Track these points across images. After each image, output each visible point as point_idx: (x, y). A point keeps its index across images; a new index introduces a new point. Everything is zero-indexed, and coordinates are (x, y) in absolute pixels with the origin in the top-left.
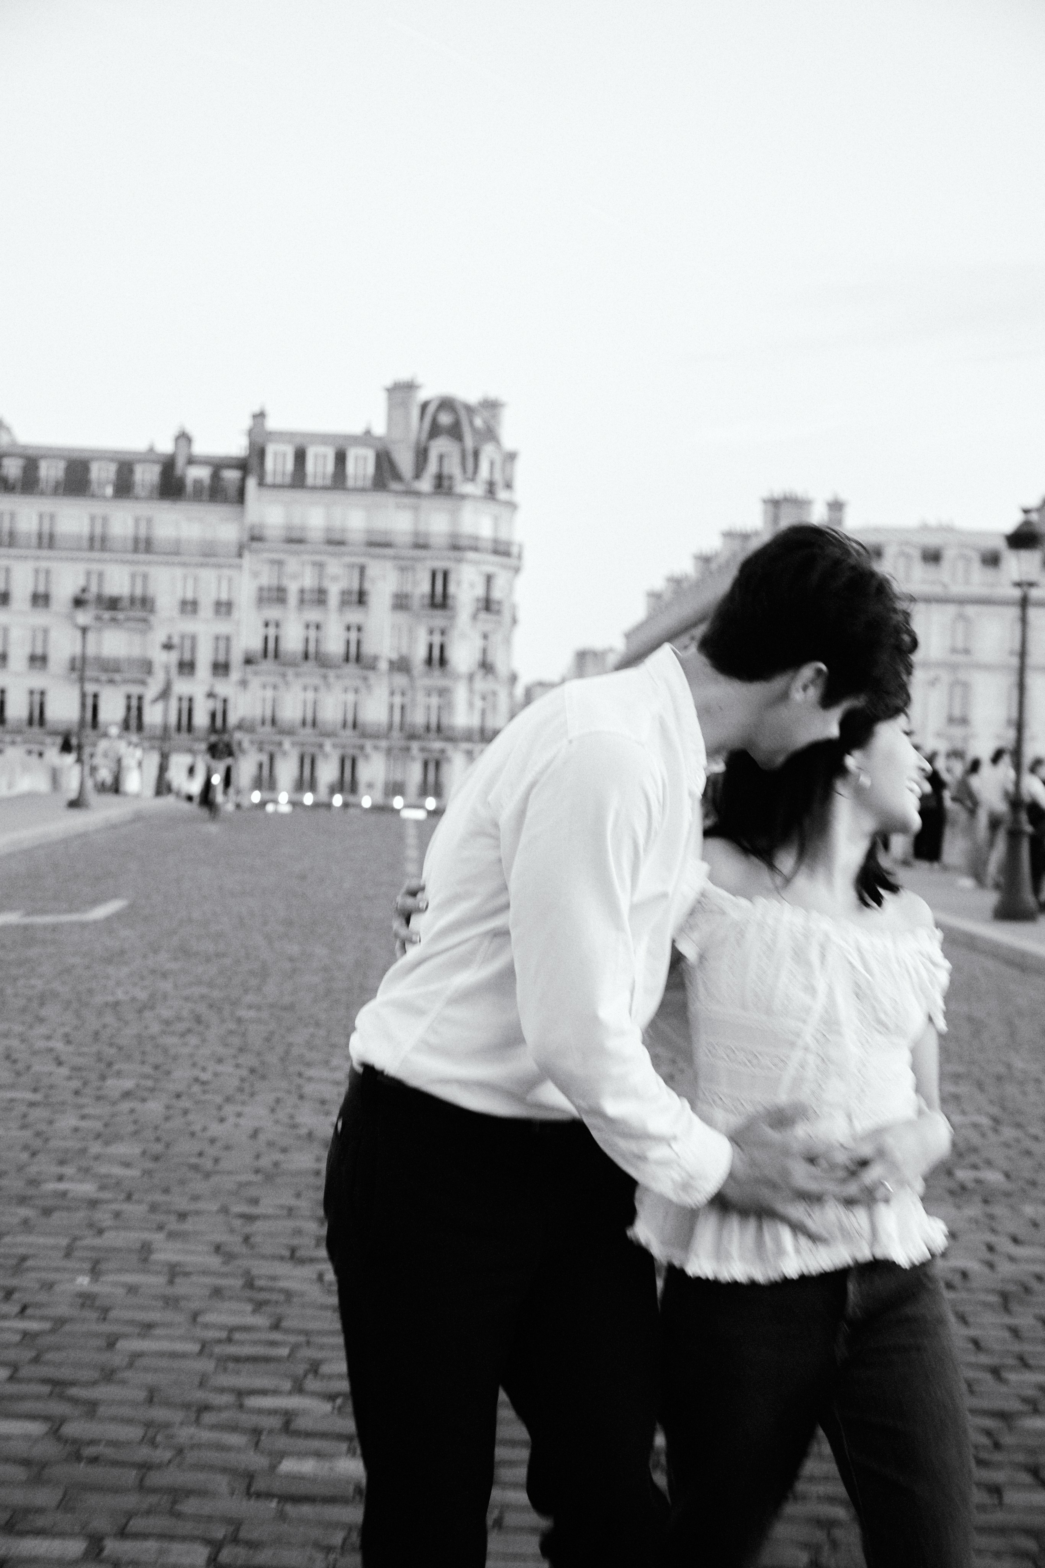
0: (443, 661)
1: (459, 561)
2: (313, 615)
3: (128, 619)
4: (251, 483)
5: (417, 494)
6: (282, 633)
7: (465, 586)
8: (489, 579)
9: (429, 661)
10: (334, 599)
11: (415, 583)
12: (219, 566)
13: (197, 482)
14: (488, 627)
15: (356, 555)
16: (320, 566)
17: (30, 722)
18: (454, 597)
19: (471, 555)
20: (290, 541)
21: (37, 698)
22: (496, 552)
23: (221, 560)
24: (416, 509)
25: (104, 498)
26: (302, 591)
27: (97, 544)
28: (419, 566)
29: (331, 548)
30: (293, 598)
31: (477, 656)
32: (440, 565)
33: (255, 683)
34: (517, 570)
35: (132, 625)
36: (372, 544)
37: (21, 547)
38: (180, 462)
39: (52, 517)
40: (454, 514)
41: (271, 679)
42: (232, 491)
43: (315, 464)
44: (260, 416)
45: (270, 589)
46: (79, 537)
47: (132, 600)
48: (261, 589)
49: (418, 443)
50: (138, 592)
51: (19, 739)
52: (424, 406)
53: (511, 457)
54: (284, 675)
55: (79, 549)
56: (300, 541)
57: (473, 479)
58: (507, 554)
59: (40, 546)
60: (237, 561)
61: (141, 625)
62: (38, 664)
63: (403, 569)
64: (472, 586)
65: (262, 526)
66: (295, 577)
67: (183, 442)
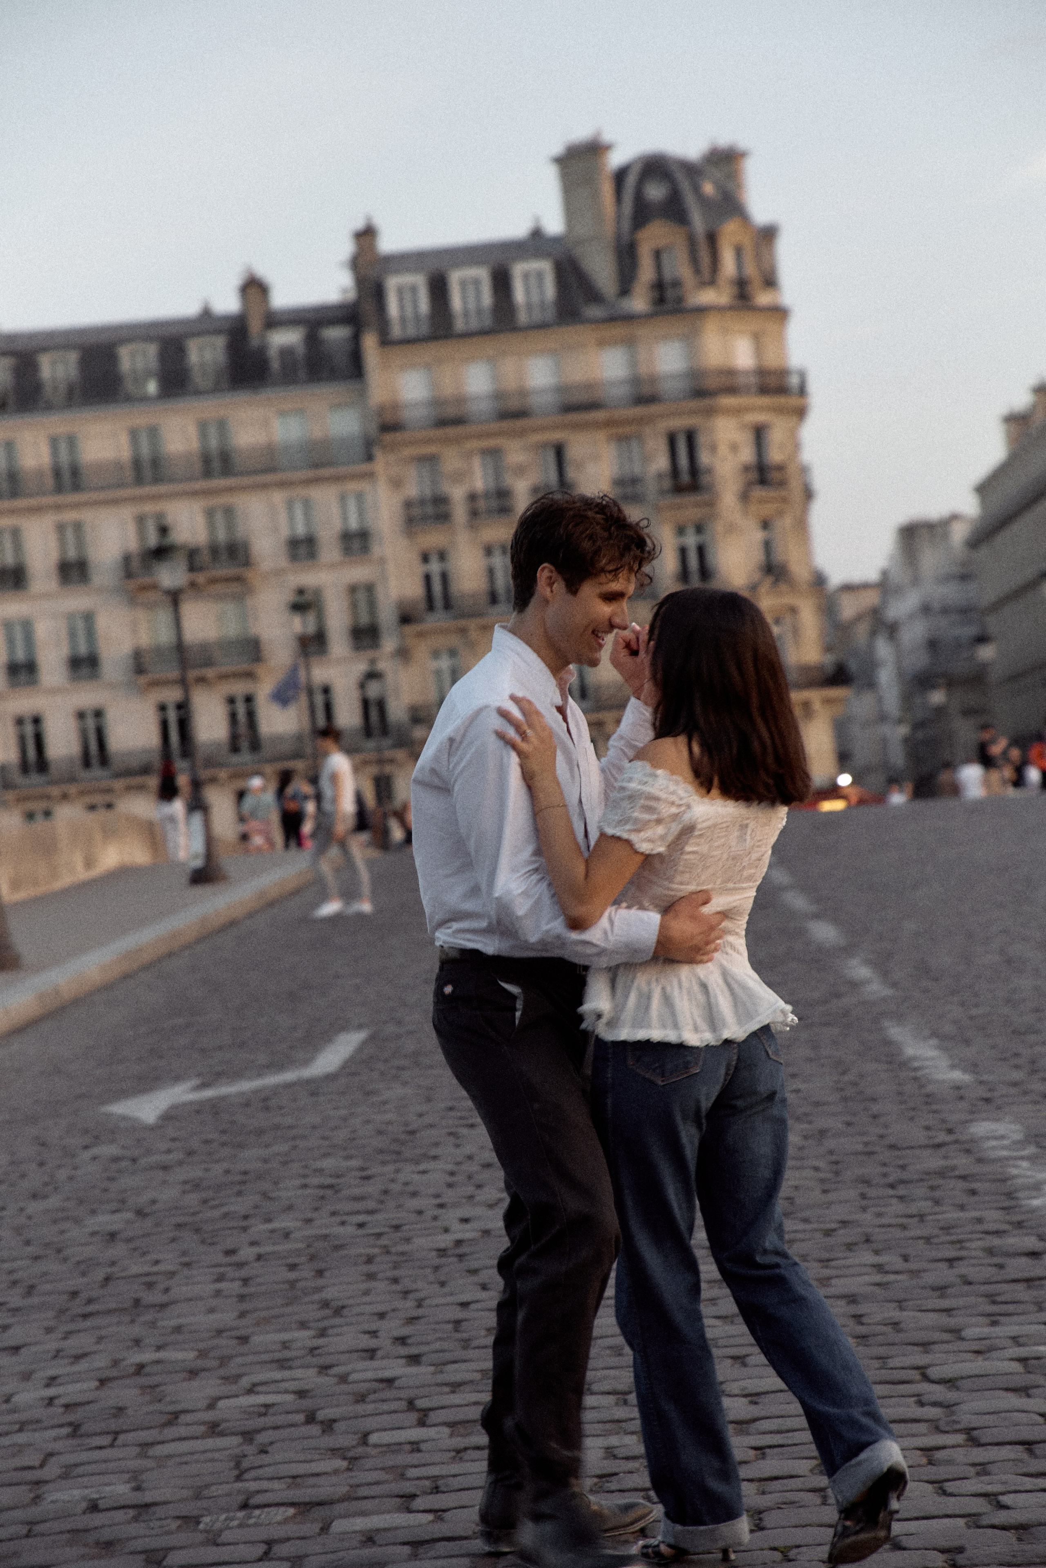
0: (705, 573)
1: (710, 412)
3: (213, 581)
4: (370, 342)
5: (629, 318)
6: (451, 567)
7: (724, 449)
8: (759, 433)
9: (683, 573)
11: (646, 459)
12: (337, 479)
13: (286, 352)
14: (768, 509)
15: (543, 429)
16: (494, 454)
17: (86, 762)
18: (709, 471)
19: (727, 401)
20: (442, 423)
21: (91, 723)
22: (764, 390)
23: (342, 470)
24: (630, 343)
25: (145, 399)
26: (472, 497)
27: (148, 473)
28: (647, 430)
29: (506, 425)
30: (460, 512)
31: (758, 556)
32: (679, 423)
33: (421, 650)
34: (800, 413)
35: (219, 588)
36: (568, 408)
37: (30, 495)
38: (255, 325)
39: (72, 441)
40: (691, 339)
41: (441, 641)
42: (341, 359)
43: (464, 298)
44: (366, 234)
45: (422, 502)
46: (118, 465)
47: (214, 550)
48: (408, 504)
49: (618, 237)
50: (222, 536)
51: (72, 789)
52: (620, 175)
53: (768, 234)
54: (463, 631)
55: (121, 485)
56: (458, 421)
57: (712, 282)
58: (782, 390)
59: (59, 488)
60: (364, 467)
61: (235, 588)
62: (85, 671)
63: (622, 440)
64: (734, 448)
65: (396, 406)
66: (457, 478)
67: (254, 293)
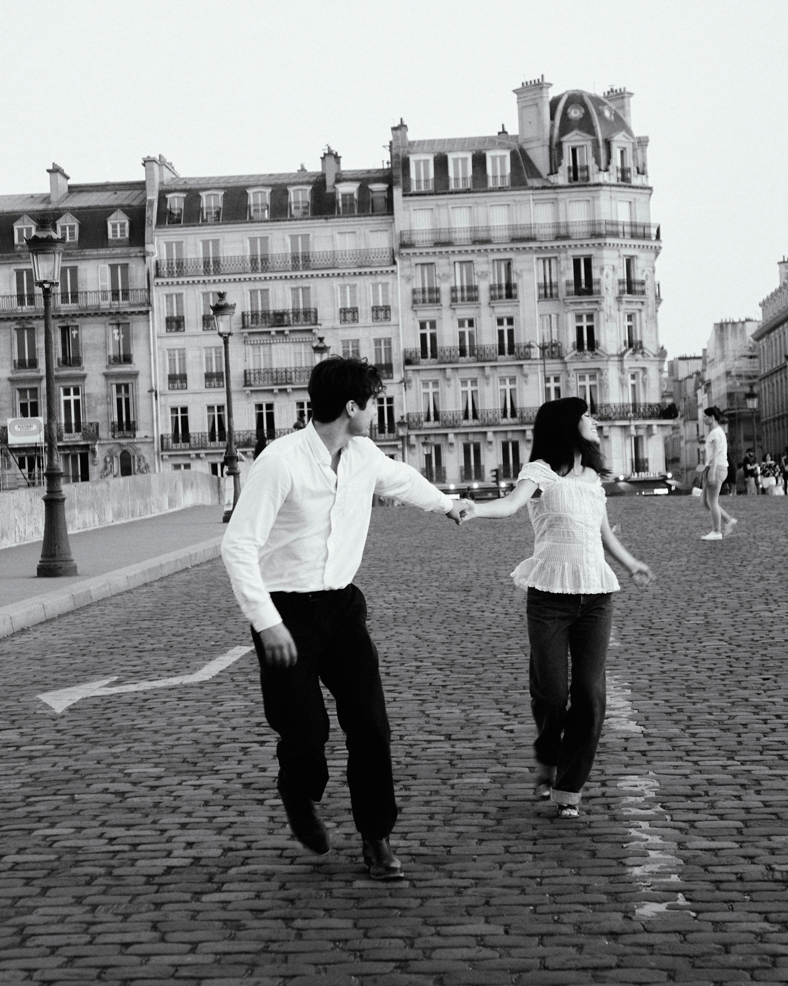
0: (593, 345)
1: (600, 247)
2: (465, 312)
3: (293, 333)
4: (397, 193)
5: (554, 188)
6: (437, 331)
7: (607, 270)
8: (629, 262)
9: (579, 345)
10: (484, 295)
11: (560, 273)
12: (374, 275)
13: (347, 198)
14: (632, 308)
15: (501, 251)
16: (468, 264)
17: (212, 437)
18: (597, 282)
19: (609, 240)
20: (438, 244)
21: (216, 413)
22: (633, 236)
23: (377, 269)
24: (554, 202)
25: (261, 221)
26: (454, 290)
27: (259, 265)
28: (562, 256)
29: (477, 247)
30: (445, 298)
31: (624, 336)
32: (581, 252)
34: (657, 251)
35: (298, 337)
36: (515, 239)
37: (189, 275)
38: (330, 180)
39: (216, 244)
40: (592, 202)
41: (432, 377)
42: (380, 203)
43: (456, 169)
44: (401, 128)
45: (423, 291)
46: (242, 260)
47: (296, 314)
48: (414, 292)
49: (551, 139)
50: (301, 305)
52: (554, 103)
53: (643, 143)
54: (443, 372)
55: (244, 272)
56: (448, 243)
57: (606, 169)
58: (644, 236)
59: (206, 272)
60: (390, 268)
61: (306, 337)
62: (214, 382)
63: (545, 261)
64: (613, 269)
65: (411, 233)
66: (446, 277)
67: (331, 160)
